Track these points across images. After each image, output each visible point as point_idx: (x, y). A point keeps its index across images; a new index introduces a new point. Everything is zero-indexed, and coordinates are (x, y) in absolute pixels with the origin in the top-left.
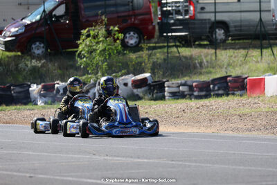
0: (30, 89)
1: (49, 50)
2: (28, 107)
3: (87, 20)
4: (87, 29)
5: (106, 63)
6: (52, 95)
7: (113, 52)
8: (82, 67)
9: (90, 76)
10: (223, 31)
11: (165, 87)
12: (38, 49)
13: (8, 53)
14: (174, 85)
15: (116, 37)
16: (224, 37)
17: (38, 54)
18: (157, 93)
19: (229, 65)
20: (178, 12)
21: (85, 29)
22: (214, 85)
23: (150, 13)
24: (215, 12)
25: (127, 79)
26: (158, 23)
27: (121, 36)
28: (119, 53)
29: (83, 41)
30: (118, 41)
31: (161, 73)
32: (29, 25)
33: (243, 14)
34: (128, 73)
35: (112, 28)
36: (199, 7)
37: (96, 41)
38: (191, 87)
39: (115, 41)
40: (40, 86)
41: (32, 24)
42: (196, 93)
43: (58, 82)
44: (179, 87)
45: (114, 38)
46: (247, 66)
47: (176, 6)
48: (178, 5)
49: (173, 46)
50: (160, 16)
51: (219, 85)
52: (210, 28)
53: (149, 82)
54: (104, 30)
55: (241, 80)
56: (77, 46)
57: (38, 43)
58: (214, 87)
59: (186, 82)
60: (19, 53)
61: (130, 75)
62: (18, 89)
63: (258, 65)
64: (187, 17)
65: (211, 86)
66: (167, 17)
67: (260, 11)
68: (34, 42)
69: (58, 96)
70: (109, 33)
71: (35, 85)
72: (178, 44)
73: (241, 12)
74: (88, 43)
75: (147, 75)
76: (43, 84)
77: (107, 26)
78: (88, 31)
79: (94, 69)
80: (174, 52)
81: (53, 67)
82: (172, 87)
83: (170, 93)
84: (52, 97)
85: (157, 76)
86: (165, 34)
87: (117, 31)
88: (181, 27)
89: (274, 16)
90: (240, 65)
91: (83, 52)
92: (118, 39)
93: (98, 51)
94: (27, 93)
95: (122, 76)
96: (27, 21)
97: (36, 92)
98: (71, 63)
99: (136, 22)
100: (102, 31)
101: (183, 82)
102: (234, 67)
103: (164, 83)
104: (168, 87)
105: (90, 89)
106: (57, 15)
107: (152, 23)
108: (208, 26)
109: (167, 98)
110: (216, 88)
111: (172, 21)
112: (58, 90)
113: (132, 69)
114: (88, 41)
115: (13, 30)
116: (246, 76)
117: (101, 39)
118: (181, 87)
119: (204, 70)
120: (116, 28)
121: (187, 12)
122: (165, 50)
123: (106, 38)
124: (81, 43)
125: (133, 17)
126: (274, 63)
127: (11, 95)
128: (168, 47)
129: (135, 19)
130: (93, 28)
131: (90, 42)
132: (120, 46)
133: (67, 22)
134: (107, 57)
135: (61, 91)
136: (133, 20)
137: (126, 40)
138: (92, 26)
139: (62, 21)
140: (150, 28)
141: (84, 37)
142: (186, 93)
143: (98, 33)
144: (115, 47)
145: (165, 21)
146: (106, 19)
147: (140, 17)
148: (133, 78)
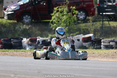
0: (23, 41)
1: (33, 20)
2: (22, 50)
3: (56, 4)
4: (57, 7)
5: (67, 28)
6: (35, 44)
7: (72, 22)
8: (53, 29)
11: (101, 42)
12: (27, 19)
13: (9, 21)
14: (107, 41)
15: (74, 12)
17: (27, 22)
18: (96, 45)
20: (109, 1)
21: (56, 7)
23: (92, 1)
25: (79, 37)
26: (97, 7)
27: (77, 12)
28: (75, 22)
29: (55, 14)
30: (75, 15)
31: (99, 34)
32: (22, 5)
35: (71, 7)
37: (62, 14)
39: (73, 15)
40: (28, 40)
41: (24, 4)
43: (39, 37)
44: (110, 42)
45: (73, 13)
49: (106, 21)
50: (98, 3)
53: (92, 39)
54: (67, 8)
56: (51, 16)
57: (27, 16)
59: (114, 40)
60: (16, 21)
61: (81, 35)
62: (15, 41)
64: (114, 4)
66: (103, 4)
68: (25, 15)
69: (39, 45)
70: (70, 11)
71: (25, 39)
72: (109, 20)
74: (57, 16)
75: (91, 35)
76: (30, 38)
77: (69, 6)
78: (58, 8)
80: (107, 24)
81: (35, 29)
82: (106, 42)
83: (104, 46)
84: (35, 46)
85: (97, 36)
86: (101, 13)
87: (75, 9)
88: (111, 10)
91: (54, 21)
92: (75, 14)
93: (63, 20)
94: (21, 43)
95: (76, 35)
96: (21, 3)
97: (26, 42)
98: (46, 28)
99: (84, 6)
100: (66, 9)
101: (112, 39)
103: (101, 40)
104: (103, 42)
107: (94, 7)
109: (102, 48)
111: (106, 6)
112: (39, 42)
113: (82, 31)
114: (57, 14)
115: (13, 8)
117: (65, 13)
118: (111, 43)
120: (74, 8)
121: (114, 1)
122: (101, 23)
123: (68, 13)
124: (53, 15)
127: (11, 44)
128: (103, 21)
129: (83, 4)
130: (61, 7)
131: (59, 14)
132: (76, 18)
133: (45, 4)
134: (68, 24)
135: (41, 43)
136: (82, 4)
137: (78, 16)
138: (60, 6)
139: (42, 3)
140: (92, 9)
141: (55, 12)
142: (114, 46)
143: (63, 10)
144: (73, 18)
145: (102, 6)
146: (68, 2)
147: (87, 3)
148: (83, 37)
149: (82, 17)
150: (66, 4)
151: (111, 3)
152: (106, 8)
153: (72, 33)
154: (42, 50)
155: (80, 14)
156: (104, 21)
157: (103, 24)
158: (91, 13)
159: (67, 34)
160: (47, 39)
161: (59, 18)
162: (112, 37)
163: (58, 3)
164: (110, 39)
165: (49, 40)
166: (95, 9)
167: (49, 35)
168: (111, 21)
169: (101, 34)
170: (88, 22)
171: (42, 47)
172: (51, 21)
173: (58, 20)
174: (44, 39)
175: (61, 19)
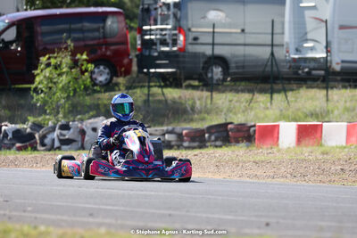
3: (45, 48)
4: (47, 56)
5: (70, 102)
7: (80, 88)
8: (38, 105)
9: (48, 117)
10: (220, 69)
14: (157, 133)
15: (83, 68)
16: (221, 77)
19: (229, 110)
20: (164, 43)
21: (44, 56)
22: (211, 134)
23: (126, 43)
24: (213, 44)
25: (96, 123)
26: (137, 56)
27: (91, 67)
28: (86, 88)
29: (42, 71)
30: (86, 74)
31: (141, 117)
33: (247, 48)
34: (97, 116)
35: (78, 56)
36: (191, 36)
37: (58, 72)
38: (180, 136)
39: (83, 73)
42: (186, 144)
43: (6, 123)
44: (164, 135)
45: (81, 70)
46: (253, 113)
47: (161, 35)
48: (164, 33)
49: (155, 86)
50: (139, 47)
51: (216, 134)
52: (205, 63)
54: (69, 57)
55: (245, 129)
56: (34, 77)
58: (209, 137)
59: (174, 129)
61: (101, 118)
63: (267, 112)
64: (175, 49)
65: (207, 135)
66: (150, 49)
67: (272, 45)
69: (6, 142)
70: (75, 63)
72: (162, 84)
73: (245, 45)
77: (73, 54)
78: (49, 58)
79: (53, 109)
80: (159, 94)
82: (156, 135)
86: (145, 70)
87: (86, 60)
88: (167, 62)
89: (288, 52)
90: (243, 112)
91: (40, 86)
92: (86, 70)
93: (61, 85)
95: (90, 118)
98: (22, 102)
99: (108, 53)
100: (66, 60)
101: (170, 128)
102: (235, 114)
104: (151, 134)
105: (48, 133)
106: (6, 40)
107: (129, 55)
108: (202, 60)
110: (213, 138)
111: (156, 54)
112: (6, 135)
113: (103, 110)
114: (47, 72)
116: (253, 124)
117: (64, 70)
118: (167, 136)
119: (196, 116)
120: (85, 57)
121: (175, 42)
122: (146, 91)
123: (71, 68)
124: (38, 74)
125: (104, 47)
126: (288, 110)
128: (149, 87)
129: (106, 49)
130: (56, 55)
131: (51, 73)
132: (89, 80)
133: (19, 49)
134: (71, 94)
135: (10, 136)
136: (104, 50)
137: (94, 76)
138: (54, 53)
139: (12, 48)
140: (126, 61)
141: (43, 66)
142: (173, 143)
143: (61, 62)
144: (83, 81)
145: (147, 53)
146: (72, 45)
147: (113, 48)
148: (105, 122)
149: (102, 78)
150: (66, 48)
151: (168, 46)
152: (158, 58)
153: (80, 114)
154: (12, 151)
155: (99, 72)
156: (152, 86)
157: (149, 95)
158: (123, 69)
159: (70, 116)
160: (25, 126)
161: (50, 80)
162: (171, 123)
163: (48, 47)
164: (165, 128)
165: (28, 130)
166: (131, 60)
167: (29, 118)
168: (166, 86)
169: (144, 117)
170: (117, 88)
171: (14, 145)
172: (33, 86)
173: (50, 85)
174: (19, 126)
175: (55, 83)
